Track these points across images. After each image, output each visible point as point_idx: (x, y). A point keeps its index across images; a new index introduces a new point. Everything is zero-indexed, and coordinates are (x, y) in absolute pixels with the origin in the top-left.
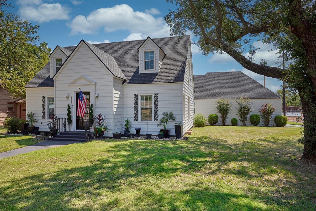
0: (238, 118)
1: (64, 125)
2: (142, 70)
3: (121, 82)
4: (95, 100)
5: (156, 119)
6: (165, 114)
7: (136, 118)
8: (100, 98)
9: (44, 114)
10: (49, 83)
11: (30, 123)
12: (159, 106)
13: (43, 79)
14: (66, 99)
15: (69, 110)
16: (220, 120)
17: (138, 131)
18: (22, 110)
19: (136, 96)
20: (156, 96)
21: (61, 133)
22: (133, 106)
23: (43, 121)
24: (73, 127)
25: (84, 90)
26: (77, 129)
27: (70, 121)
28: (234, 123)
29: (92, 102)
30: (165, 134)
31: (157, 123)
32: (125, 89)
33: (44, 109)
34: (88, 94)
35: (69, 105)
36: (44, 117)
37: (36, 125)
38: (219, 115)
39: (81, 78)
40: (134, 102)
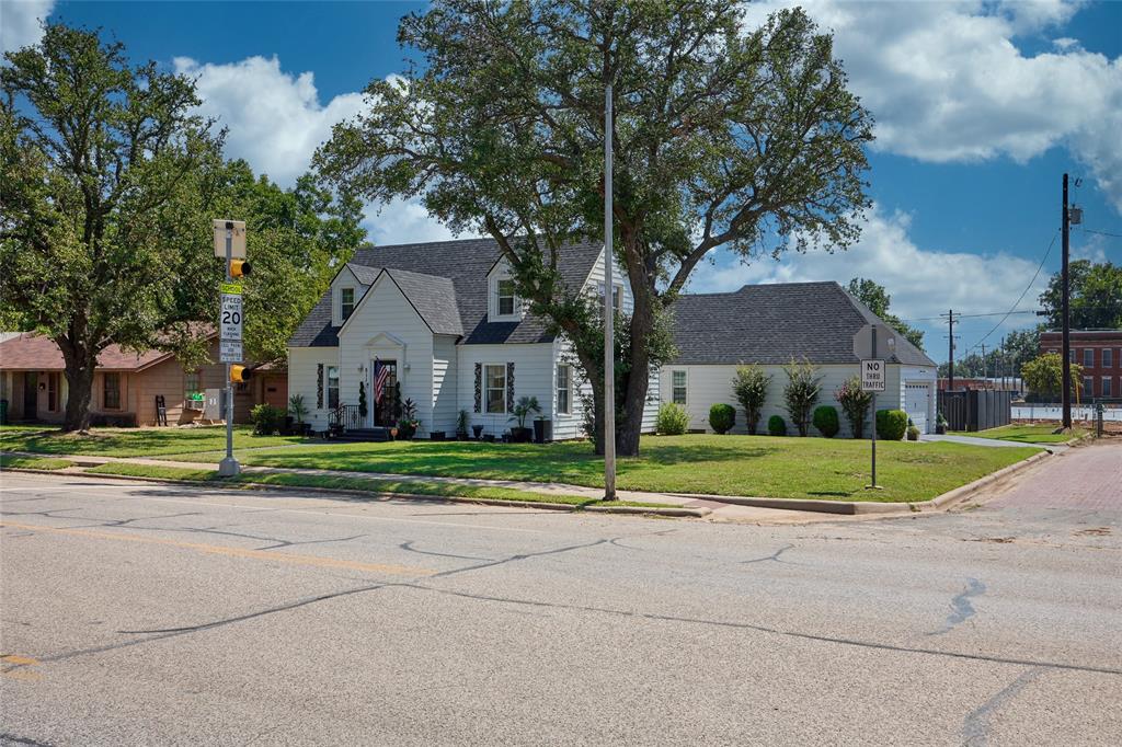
0: (785, 415)
1: (354, 417)
2: (494, 317)
3: (454, 341)
4: (405, 375)
5: (510, 410)
6: (524, 401)
7: (478, 408)
8: (412, 372)
9: (321, 398)
10: (328, 337)
11: (296, 417)
12: (515, 385)
13: (318, 329)
14: (357, 372)
15: (361, 391)
16: (741, 419)
17: (478, 430)
18: (266, 390)
19: (479, 366)
20: (511, 367)
21: (348, 431)
22: (473, 385)
23: (318, 412)
24: (369, 422)
25: (383, 356)
26: (375, 425)
27: (363, 411)
28: (778, 429)
29: (399, 378)
30: (520, 435)
31: (510, 415)
32: (460, 353)
33: (321, 389)
34: (394, 363)
35: (362, 383)
36: (320, 405)
37: (307, 419)
38: (739, 407)
39: (381, 336)
40: (474, 378)
